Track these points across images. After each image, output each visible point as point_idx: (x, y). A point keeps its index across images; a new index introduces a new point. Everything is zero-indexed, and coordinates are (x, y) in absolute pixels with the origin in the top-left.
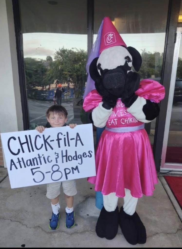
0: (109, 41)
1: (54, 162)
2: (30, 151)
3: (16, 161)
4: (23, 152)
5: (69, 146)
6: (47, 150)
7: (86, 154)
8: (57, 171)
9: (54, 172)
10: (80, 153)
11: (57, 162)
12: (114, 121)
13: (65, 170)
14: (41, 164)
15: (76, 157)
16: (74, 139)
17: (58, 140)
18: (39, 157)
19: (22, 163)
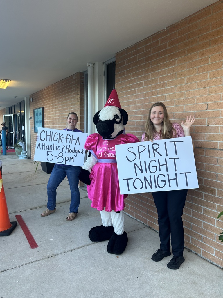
0: (109, 102)
1: (61, 151)
2: (50, 141)
3: (41, 144)
4: (47, 140)
5: (72, 143)
6: (59, 142)
7: (80, 151)
8: (61, 157)
9: (59, 157)
10: (77, 149)
11: (62, 151)
12: (101, 154)
13: (66, 157)
14: (54, 150)
15: (74, 151)
16: (75, 140)
17: (67, 138)
18: (54, 146)
19: (44, 146)
